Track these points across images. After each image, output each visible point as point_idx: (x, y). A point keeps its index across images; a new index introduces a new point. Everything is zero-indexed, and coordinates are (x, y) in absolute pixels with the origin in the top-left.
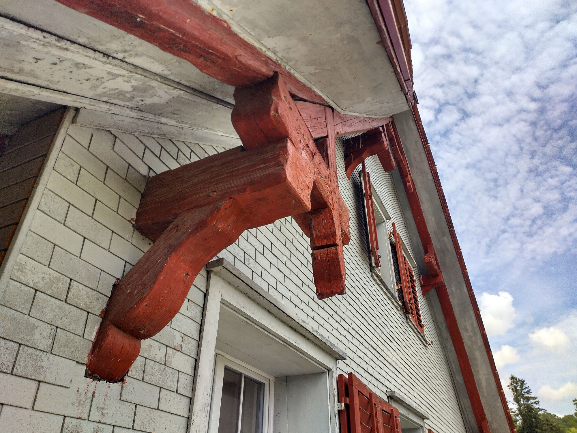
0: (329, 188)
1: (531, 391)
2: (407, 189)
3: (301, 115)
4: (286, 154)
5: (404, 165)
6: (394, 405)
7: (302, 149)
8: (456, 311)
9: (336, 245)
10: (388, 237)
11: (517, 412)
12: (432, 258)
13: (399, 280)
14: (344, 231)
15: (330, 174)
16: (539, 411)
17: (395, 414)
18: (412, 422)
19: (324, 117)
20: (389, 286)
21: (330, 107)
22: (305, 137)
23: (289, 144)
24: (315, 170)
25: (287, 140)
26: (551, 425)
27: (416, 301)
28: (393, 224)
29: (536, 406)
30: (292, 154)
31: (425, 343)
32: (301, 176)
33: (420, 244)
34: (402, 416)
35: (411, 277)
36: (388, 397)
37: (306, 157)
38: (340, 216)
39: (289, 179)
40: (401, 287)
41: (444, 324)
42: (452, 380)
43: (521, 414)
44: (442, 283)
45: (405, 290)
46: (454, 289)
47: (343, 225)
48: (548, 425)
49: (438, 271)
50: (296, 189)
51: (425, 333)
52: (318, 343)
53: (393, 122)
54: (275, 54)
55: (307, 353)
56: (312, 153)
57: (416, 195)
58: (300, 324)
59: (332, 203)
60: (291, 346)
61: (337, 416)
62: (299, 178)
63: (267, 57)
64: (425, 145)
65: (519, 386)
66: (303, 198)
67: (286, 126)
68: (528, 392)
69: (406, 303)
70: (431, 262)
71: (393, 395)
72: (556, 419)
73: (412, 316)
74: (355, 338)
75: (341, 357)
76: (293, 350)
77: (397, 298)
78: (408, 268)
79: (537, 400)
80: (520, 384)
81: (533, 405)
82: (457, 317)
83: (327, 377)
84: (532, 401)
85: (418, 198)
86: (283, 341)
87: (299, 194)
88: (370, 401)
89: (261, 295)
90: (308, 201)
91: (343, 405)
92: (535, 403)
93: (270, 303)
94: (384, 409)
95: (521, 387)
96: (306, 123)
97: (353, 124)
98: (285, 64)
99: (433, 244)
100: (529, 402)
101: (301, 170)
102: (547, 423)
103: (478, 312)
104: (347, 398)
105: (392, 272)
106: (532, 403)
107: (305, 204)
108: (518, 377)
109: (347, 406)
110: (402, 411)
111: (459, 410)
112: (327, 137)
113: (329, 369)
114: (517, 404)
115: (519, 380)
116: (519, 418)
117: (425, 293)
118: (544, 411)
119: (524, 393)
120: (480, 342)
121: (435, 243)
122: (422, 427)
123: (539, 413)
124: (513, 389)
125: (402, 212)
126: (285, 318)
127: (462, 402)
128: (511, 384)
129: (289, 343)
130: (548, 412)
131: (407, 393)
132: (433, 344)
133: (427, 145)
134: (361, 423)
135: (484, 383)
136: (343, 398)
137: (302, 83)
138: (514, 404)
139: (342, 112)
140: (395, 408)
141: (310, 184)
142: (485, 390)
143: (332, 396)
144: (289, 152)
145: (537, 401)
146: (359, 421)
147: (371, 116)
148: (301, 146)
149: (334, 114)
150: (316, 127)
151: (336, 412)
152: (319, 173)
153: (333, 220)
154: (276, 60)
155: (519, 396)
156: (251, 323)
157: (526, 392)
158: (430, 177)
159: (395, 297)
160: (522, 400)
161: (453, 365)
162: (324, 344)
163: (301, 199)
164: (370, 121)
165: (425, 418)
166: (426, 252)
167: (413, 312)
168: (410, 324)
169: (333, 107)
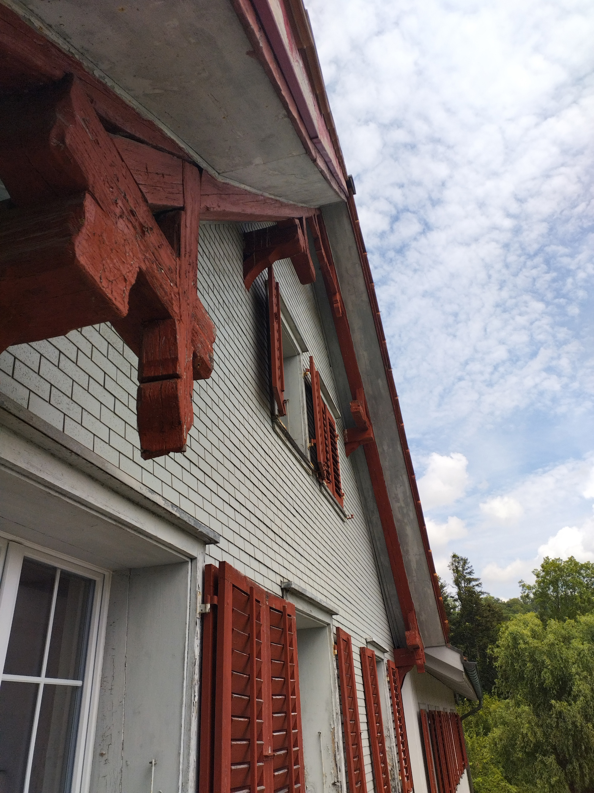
0: (175, 287)
1: (474, 572)
2: (334, 311)
3: (123, 161)
4: (81, 218)
5: (332, 278)
6: (290, 600)
7: (118, 215)
8: (387, 475)
9: (178, 377)
10: (303, 375)
11: (457, 597)
12: (361, 407)
13: (312, 434)
14: (200, 357)
15: (180, 267)
16: (480, 595)
17: (288, 611)
18: (315, 620)
19: (180, 177)
20: (299, 443)
21: (195, 164)
22: (127, 197)
23: (89, 203)
24: (147, 255)
25: (85, 194)
26: (493, 611)
27: (336, 462)
28: (311, 358)
29: (477, 589)
30: (92, 219)
31: (342, 515)
32: (112, 260)
33: (348, 386)
34: (302, 613)
35: (332, 430)
36: (282, 589)
37: (126, 231)
38: (194, 333)
39: (82, 260)
40: (315, 444)
41: (370, 493)
42: (376, 561)
43: (460, 598)
44: (371, 439)
45: (321, 447)
46: (385, 448)
47: (198, 347)
48: (489, 611)
49: (368, 423)
50: (97, 279)
51: (344, 503)
52: (176, 522)
53: (320, 218)
54: (65, 39)
55: (156, 537)
56: (142, 226)
57: (346, 321)
58: (143, 495)
59: (178, 312)
60: (129, 528)
61: (198, 622)
62: (107, 262)
63: (48, 41)
64: (361, 254)
65: (460, 566)
66: (110, 296)
67: (83, 169)
68: (470, 573)
69: (320, 466)
70: (359, 412)
71: (289, 587)
72: (500, 603)
73: (327, 483)
74: (239, 512)
75: (211, 540)
76: (133, 532)
77: (309, 458)
78: (329, 418)
79: (480, 582)
80: (462, 563)
81: (474, 588)
82: (387, 483)
83: (188, 569)
84: (474, 583)
85: (349, 326)
86: (115, 520)
87: (103, 288)
88: (249, 597)
89: (72, 451)
90: (122, 302)
91: (209, 606)
92: (477, 585)
93: (90, 465)
94: (274, 607)
95: (463, 567)
96: (135, 176)
97: (241, 202)
98: (91, 65)
99: (364, 387)
100: (471, 585)
101: (111, 250)
102: (488, 608)
103: (413, 477)
104: (216, 597)
105: (305, 424)
106: (474, 586)
107: (114, 306)
108: (459, 554)
109: (213, 607)
110: (300, 606)
111: (382, 600)
112: (183, 209)
113: (193, 558)
114: (457, 588)
115: (462, 559)
116: (458, 603)
117: (349, 453)
118: (487, 594)
119: (465, 574)
120: (412, 515)
121: (367, 388)
122: (328, 624)
123: (481, 597)
124: (453, 570)
125: (326, 344)
126: (118, 486)
127: (386, 589)
128: (453, 564)
129: (125, 523)
130: (492, 595)
131: (311, 582)
132: (353, 518)
133: (363, 254)
134: (233, 629)
135: (414, 565)
136: (209, 597)
137: (133, 109)
138: (453, 587)
139: (220, 179)
140: (290, 604)
141: (130, 275)
142: (414, 574)
143: (193, 595)
144: (87, 215)
145: (480, 584)
146: (230, 627)
147: (278, 198)
148: (118, 211)
149: (203, 179)
150: (158, 188)
151: (198, 616)
152: (157, 260)
153: (176, 337)
154: (69, 51)
155: (460, 577)
156: (57, 495)
157: (469, 573)
158: (365, 297)
159: (305, 457)
160: (463, 582)
161: (378, 543)
162: (184, 523)
163: (107, 296)
164: (277, 205)
165: (333, 613)
166: (355, 398)
167: (330, 478)
168: (325, 492)
169: (202, 167)
